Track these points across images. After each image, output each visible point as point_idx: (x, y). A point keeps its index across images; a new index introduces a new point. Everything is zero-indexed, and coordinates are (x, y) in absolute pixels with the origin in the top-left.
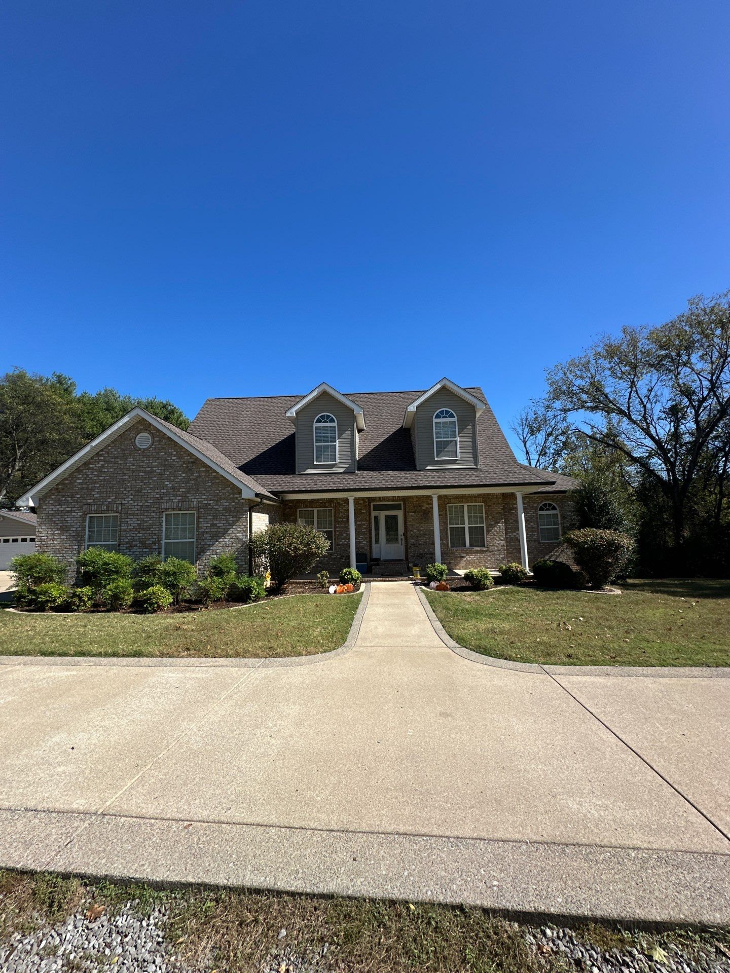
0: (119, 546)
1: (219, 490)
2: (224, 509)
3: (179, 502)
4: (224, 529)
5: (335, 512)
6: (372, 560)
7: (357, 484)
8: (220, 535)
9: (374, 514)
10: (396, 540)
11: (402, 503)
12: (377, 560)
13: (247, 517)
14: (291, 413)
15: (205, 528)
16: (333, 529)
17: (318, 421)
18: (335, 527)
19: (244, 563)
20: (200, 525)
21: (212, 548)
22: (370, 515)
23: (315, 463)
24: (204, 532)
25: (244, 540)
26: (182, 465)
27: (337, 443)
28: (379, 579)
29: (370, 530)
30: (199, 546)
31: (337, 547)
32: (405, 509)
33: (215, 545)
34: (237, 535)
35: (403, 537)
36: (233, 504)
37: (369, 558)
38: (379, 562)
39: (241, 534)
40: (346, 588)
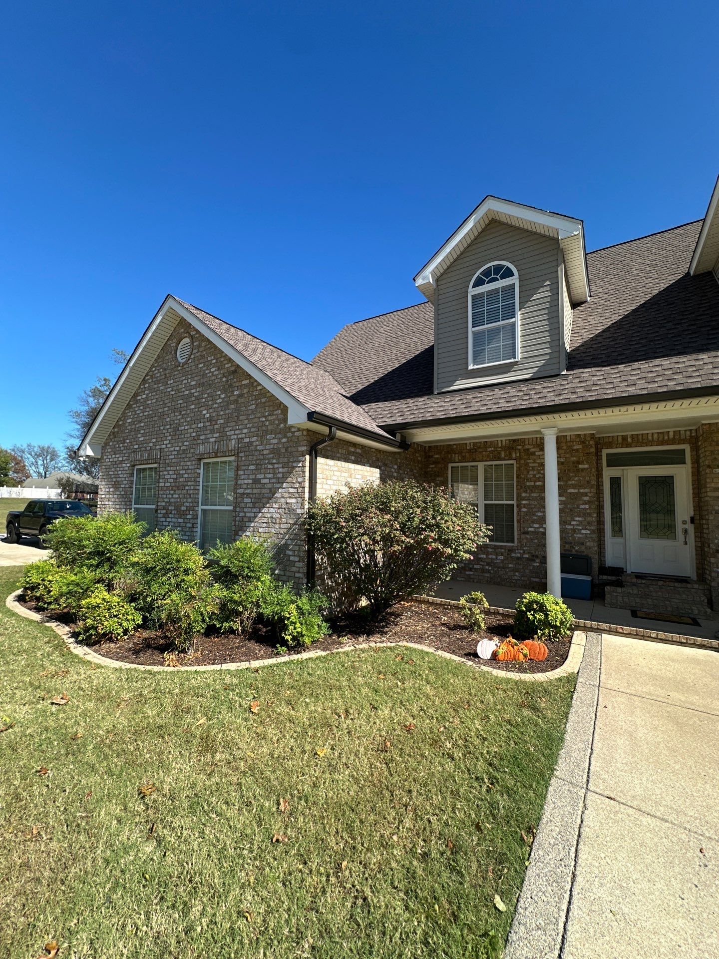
0: (156, 511)
1: (265, 417)
2: (272, 451)
3: (215, 442)
4: (270, 489)
5: (519, 469)
6: (604, 570)
7: (565, 396)
8: (264, 500)
9: (608, 473)
10: (668, 530)
11: (687, 448)
12: (618, 571)
13: (304, 466)
14: (424, 279)
15: (245, 486)
16: (514, 502)
17: (479, 282)
18: (520, 498)
19: (297, 559)
20: (239, 482)
21: (252, 525)
22: (599, 475)
23: (471, 367)
24: (244, 494)
25: (299, 511)
26: (221, 379)
27: (518, 319)
28: (627, 629)
29: (600, 508)
30: (238, 519)
31: (523, 536)
32: (696, 462)
33: (257, 520)
34: (289, 501)
35: (691, 528)
36: (284, 440)
37: (596, 567)
38: (623, 578)
39: (293, 501)
40: (526, 651)
